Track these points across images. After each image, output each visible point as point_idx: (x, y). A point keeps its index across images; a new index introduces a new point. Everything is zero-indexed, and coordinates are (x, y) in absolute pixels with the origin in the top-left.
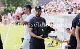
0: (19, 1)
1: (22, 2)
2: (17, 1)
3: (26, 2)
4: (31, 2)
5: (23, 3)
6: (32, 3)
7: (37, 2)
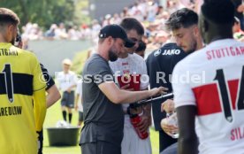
0: (29, 2)
1: (38, 5)
2: (21, 3)
3: (52, 7)
4: (68, 5)
5: (40, 9)
6: (73, 11)
7: (93, 7)
